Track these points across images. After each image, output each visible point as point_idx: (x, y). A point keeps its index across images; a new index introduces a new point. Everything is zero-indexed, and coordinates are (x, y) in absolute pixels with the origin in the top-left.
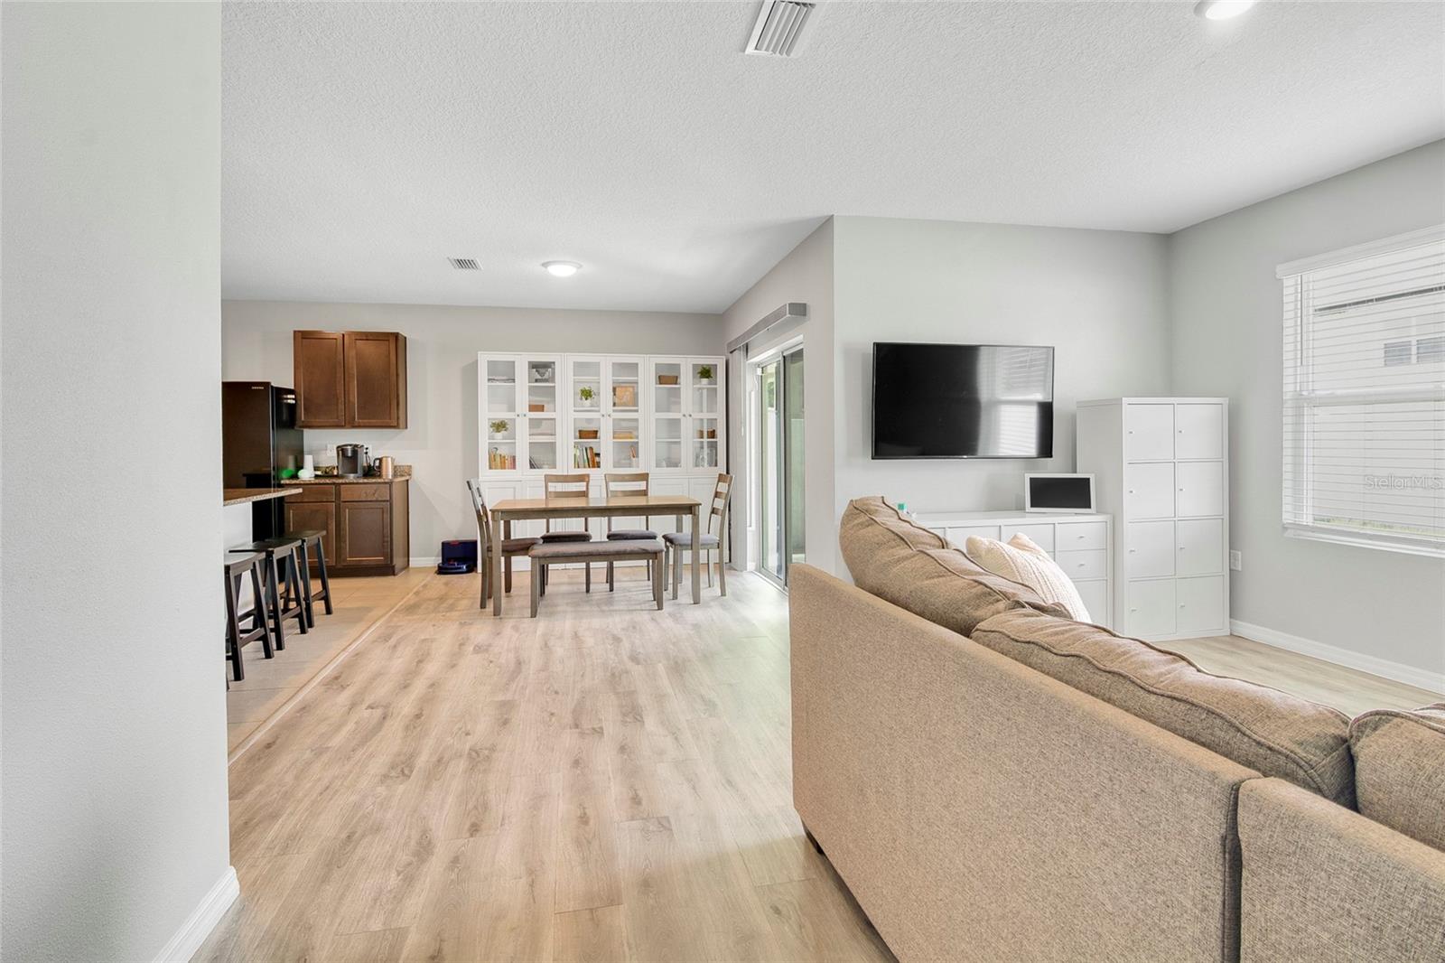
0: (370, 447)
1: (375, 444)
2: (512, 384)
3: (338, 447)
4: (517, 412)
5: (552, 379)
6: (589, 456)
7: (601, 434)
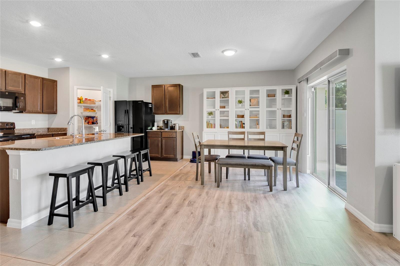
0: (173, 121)
1: (174, 119)
2: (215, 99)
3: (163, 120)
4: (216, 109)
5: (228, 97)
6: (241, 124)
7: (245, 116)
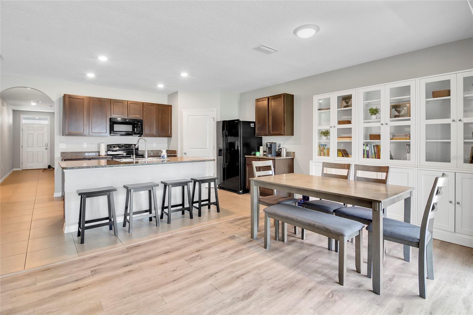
0: (281, 144)
2: (329, 110)
3: (266, 143)
4: (332, 126)
5: (350, 105)
6: (375, 151)
7: (382, 137)
